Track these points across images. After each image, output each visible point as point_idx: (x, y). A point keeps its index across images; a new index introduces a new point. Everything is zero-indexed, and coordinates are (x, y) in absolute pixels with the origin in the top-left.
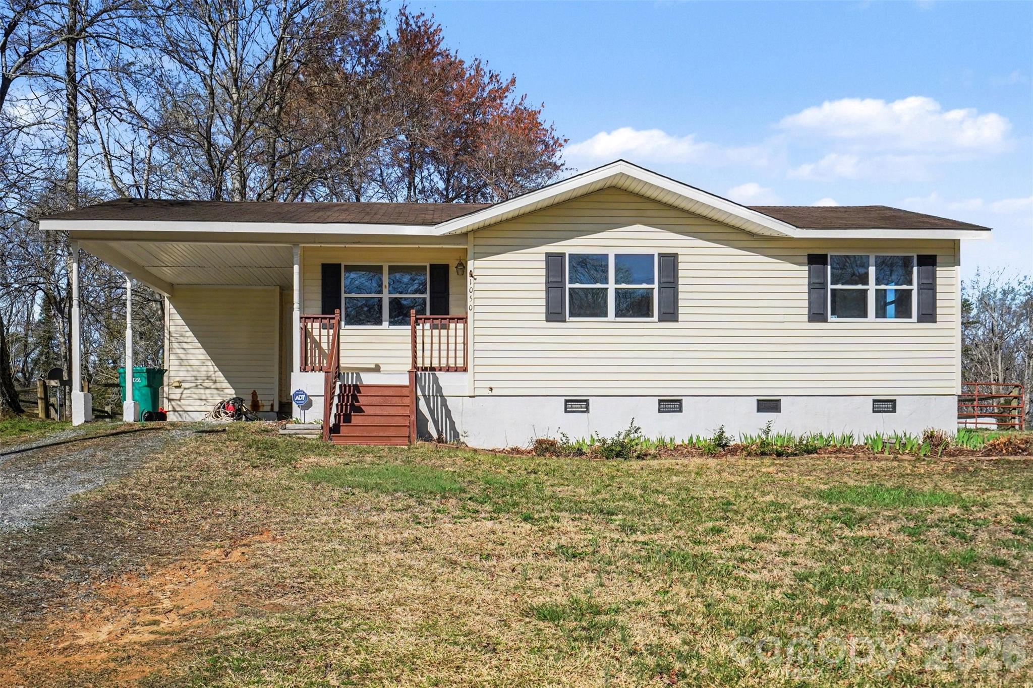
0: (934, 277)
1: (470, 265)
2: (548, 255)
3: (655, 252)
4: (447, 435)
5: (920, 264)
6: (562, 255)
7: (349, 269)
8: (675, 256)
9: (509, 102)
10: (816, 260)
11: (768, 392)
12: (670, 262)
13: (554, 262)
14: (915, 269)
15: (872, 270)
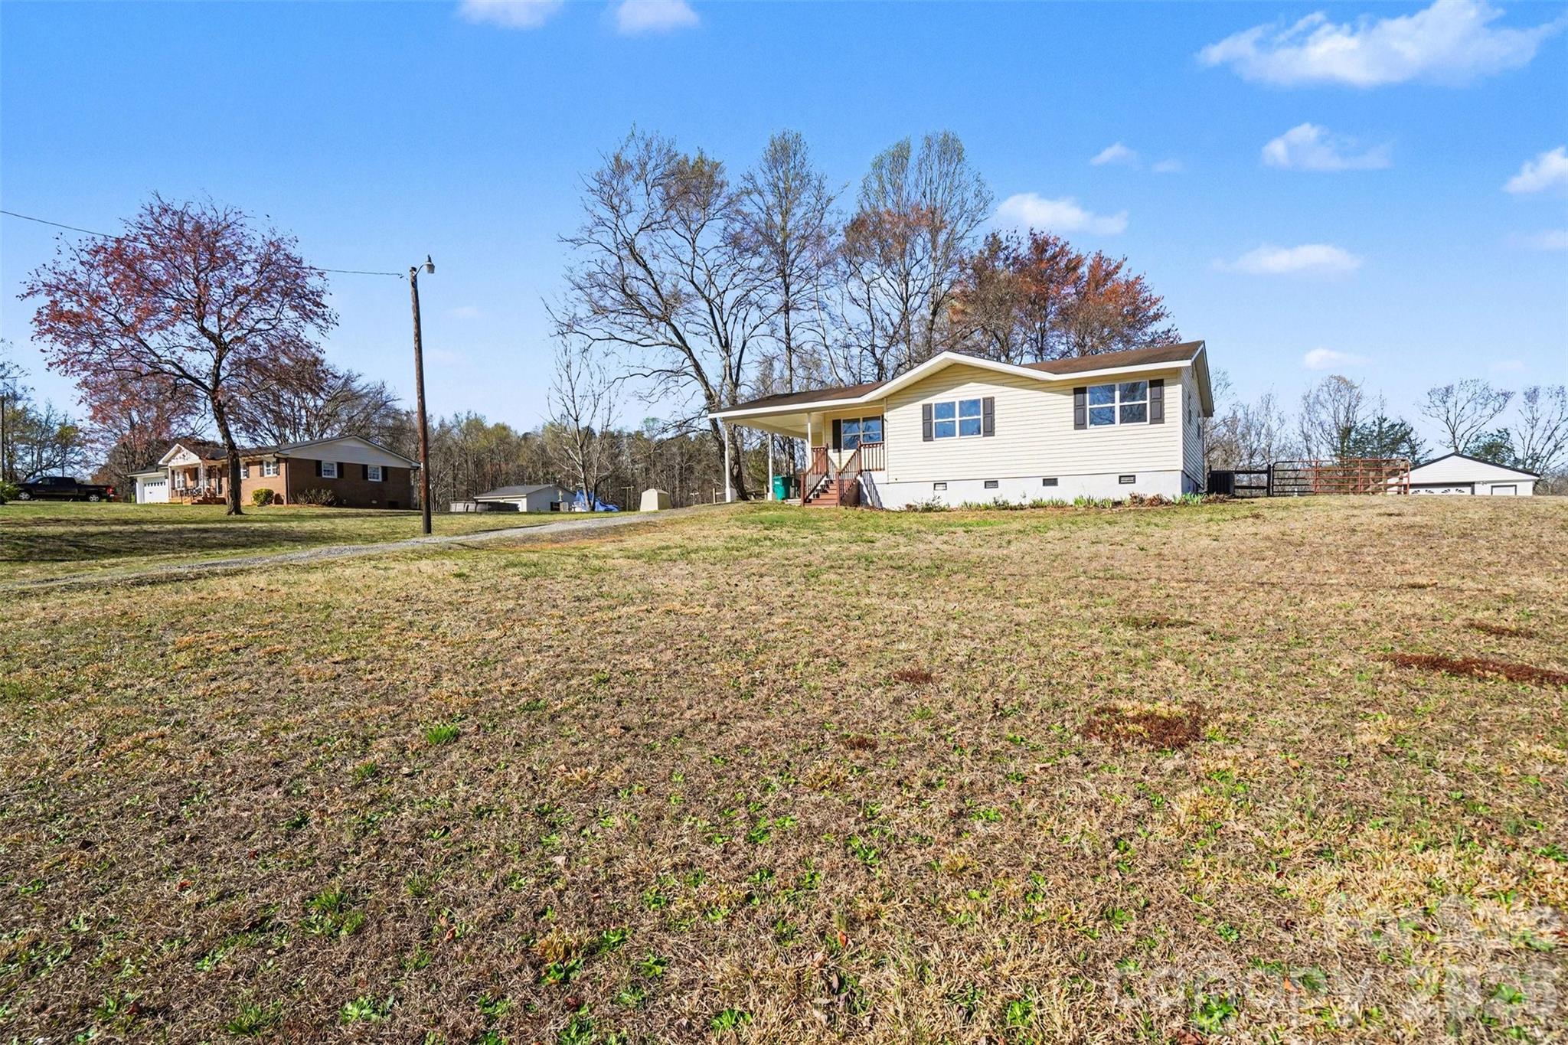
0: (1162, 394)
1: (885, 415)
2: (924, 406)
3: (981, 397)
4: (877, 505)
5: (1151, 386)
6: (931, 405)
7: (845, 421)
8: (992, 400)
9: (1121, 276)
10: (1079, 391)
11: (1050, 474)
12: (989, 403)
13: (927, 410)
14: (1148, 390)
15: (1117, 394)
